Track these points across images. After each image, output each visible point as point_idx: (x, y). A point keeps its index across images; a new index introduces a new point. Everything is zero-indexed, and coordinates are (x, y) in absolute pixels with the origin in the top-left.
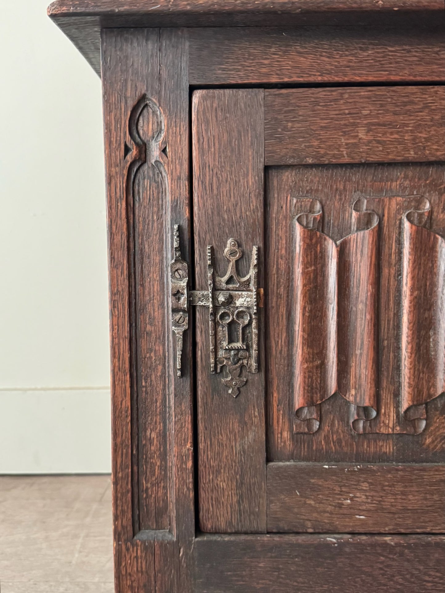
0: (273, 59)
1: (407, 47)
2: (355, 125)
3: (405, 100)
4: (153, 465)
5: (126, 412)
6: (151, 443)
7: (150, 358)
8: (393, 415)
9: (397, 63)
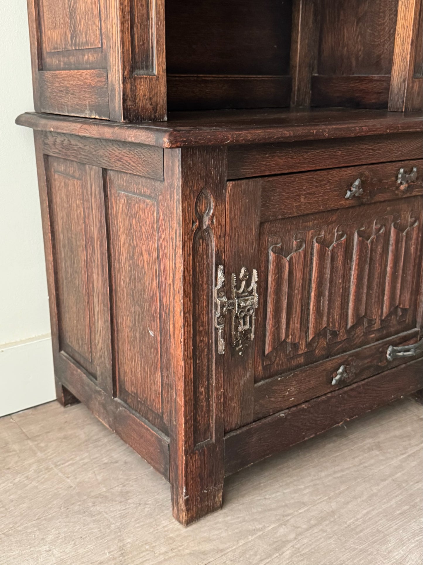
0: (267, 161)
1: (324, 150)
2: (299, 195)
3: (321, 179)
4: (202, 406)
5: (191, 381)
6: (201, 394)
7: (201, 345)
8: (304, 343)
9: (319, 159)
